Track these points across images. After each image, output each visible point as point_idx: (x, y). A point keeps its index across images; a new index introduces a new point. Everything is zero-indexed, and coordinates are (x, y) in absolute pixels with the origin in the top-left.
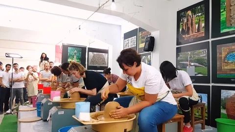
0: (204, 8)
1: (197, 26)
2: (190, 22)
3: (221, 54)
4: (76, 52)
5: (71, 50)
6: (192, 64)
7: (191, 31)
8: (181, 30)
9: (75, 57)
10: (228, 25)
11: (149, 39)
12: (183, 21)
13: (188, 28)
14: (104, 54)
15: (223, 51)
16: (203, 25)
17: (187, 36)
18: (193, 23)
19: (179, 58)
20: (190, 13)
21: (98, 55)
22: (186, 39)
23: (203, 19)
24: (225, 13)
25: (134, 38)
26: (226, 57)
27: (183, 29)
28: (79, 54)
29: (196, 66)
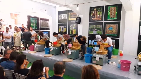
0: (102, 9)
1: (98, 15)
2: (95, 13)
3: (107, 27)
4: (34, 20)
5: (32, 19)
6: (96, 30)
7: (96, 17)
8: (91, 16)
9: (34, 23)
10: (110, 17)
11: (79, 18)
12: (92, 12)
13: (95, 16)
14: (47, 21)
15: (108, 26)
16: (101, 15)
17: (94, 19)
18: (97, 14)
19: (90, 27)
20: (95, 9)
21: (45, 22)
22: (93, 20)
23: (101, 13)
24: (109, 13)
25: (65, 15)
26: (109, 28)
27: (92, 16)
28: (36, 22)
29: (97, 31)
